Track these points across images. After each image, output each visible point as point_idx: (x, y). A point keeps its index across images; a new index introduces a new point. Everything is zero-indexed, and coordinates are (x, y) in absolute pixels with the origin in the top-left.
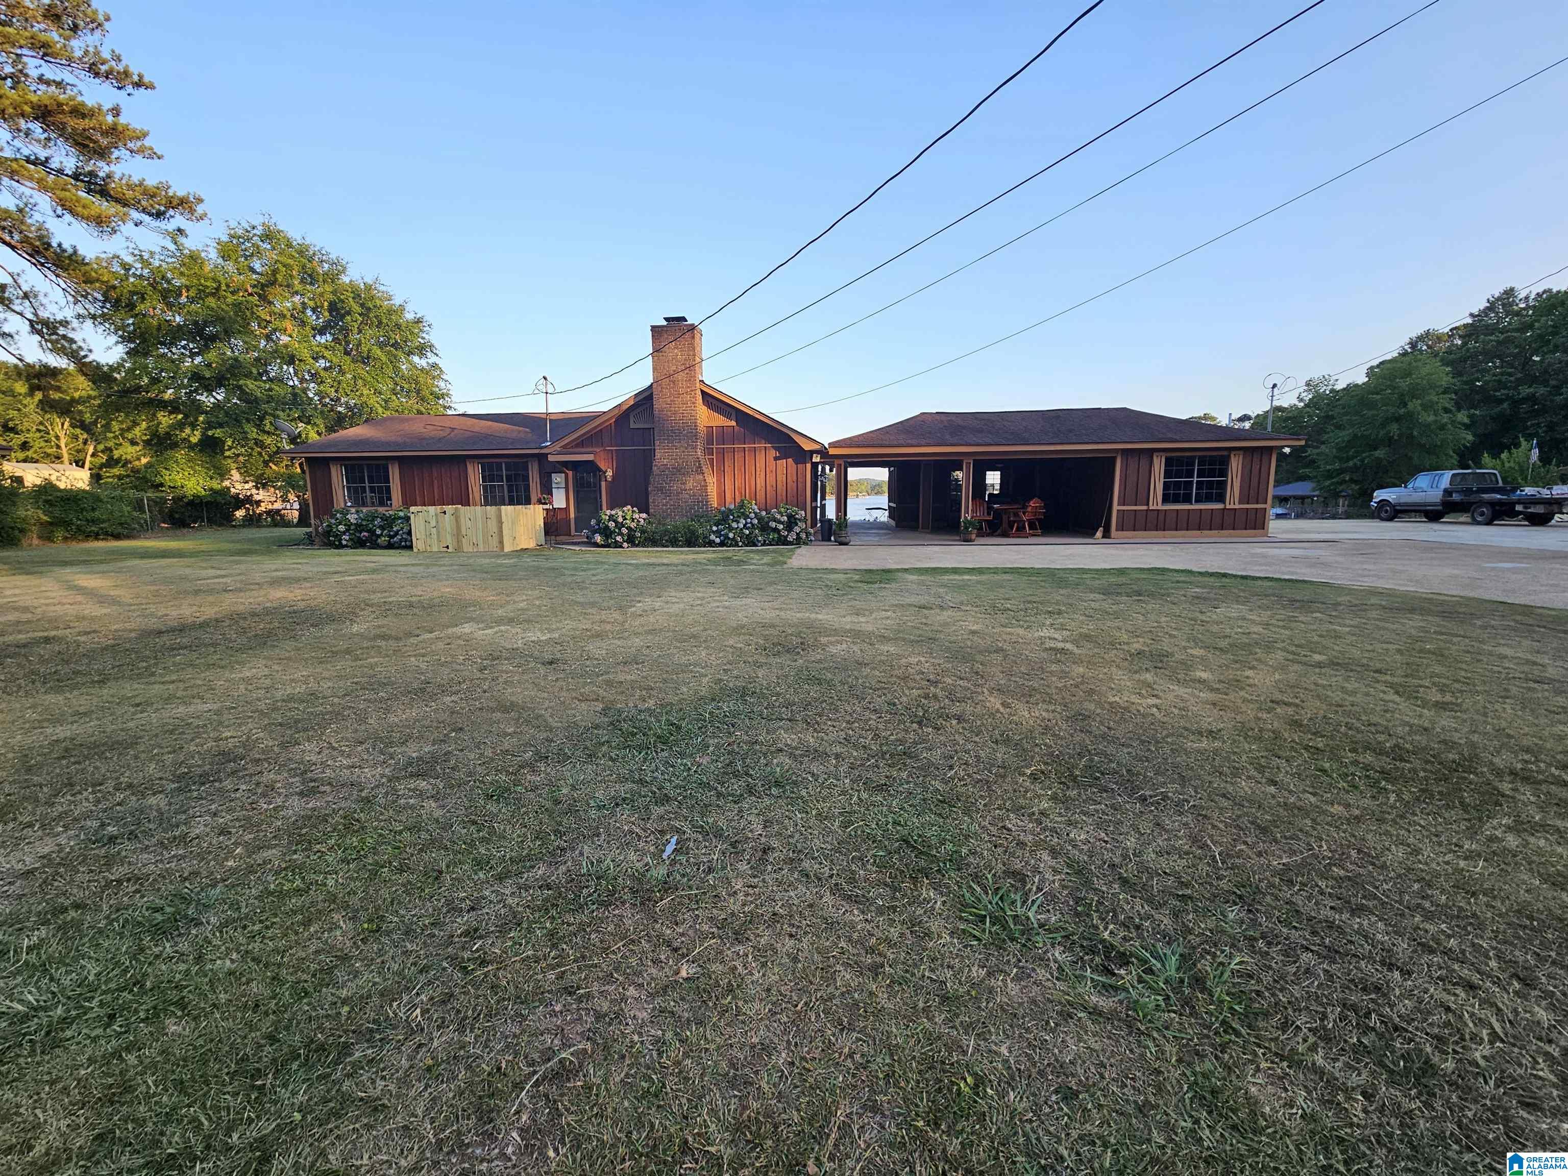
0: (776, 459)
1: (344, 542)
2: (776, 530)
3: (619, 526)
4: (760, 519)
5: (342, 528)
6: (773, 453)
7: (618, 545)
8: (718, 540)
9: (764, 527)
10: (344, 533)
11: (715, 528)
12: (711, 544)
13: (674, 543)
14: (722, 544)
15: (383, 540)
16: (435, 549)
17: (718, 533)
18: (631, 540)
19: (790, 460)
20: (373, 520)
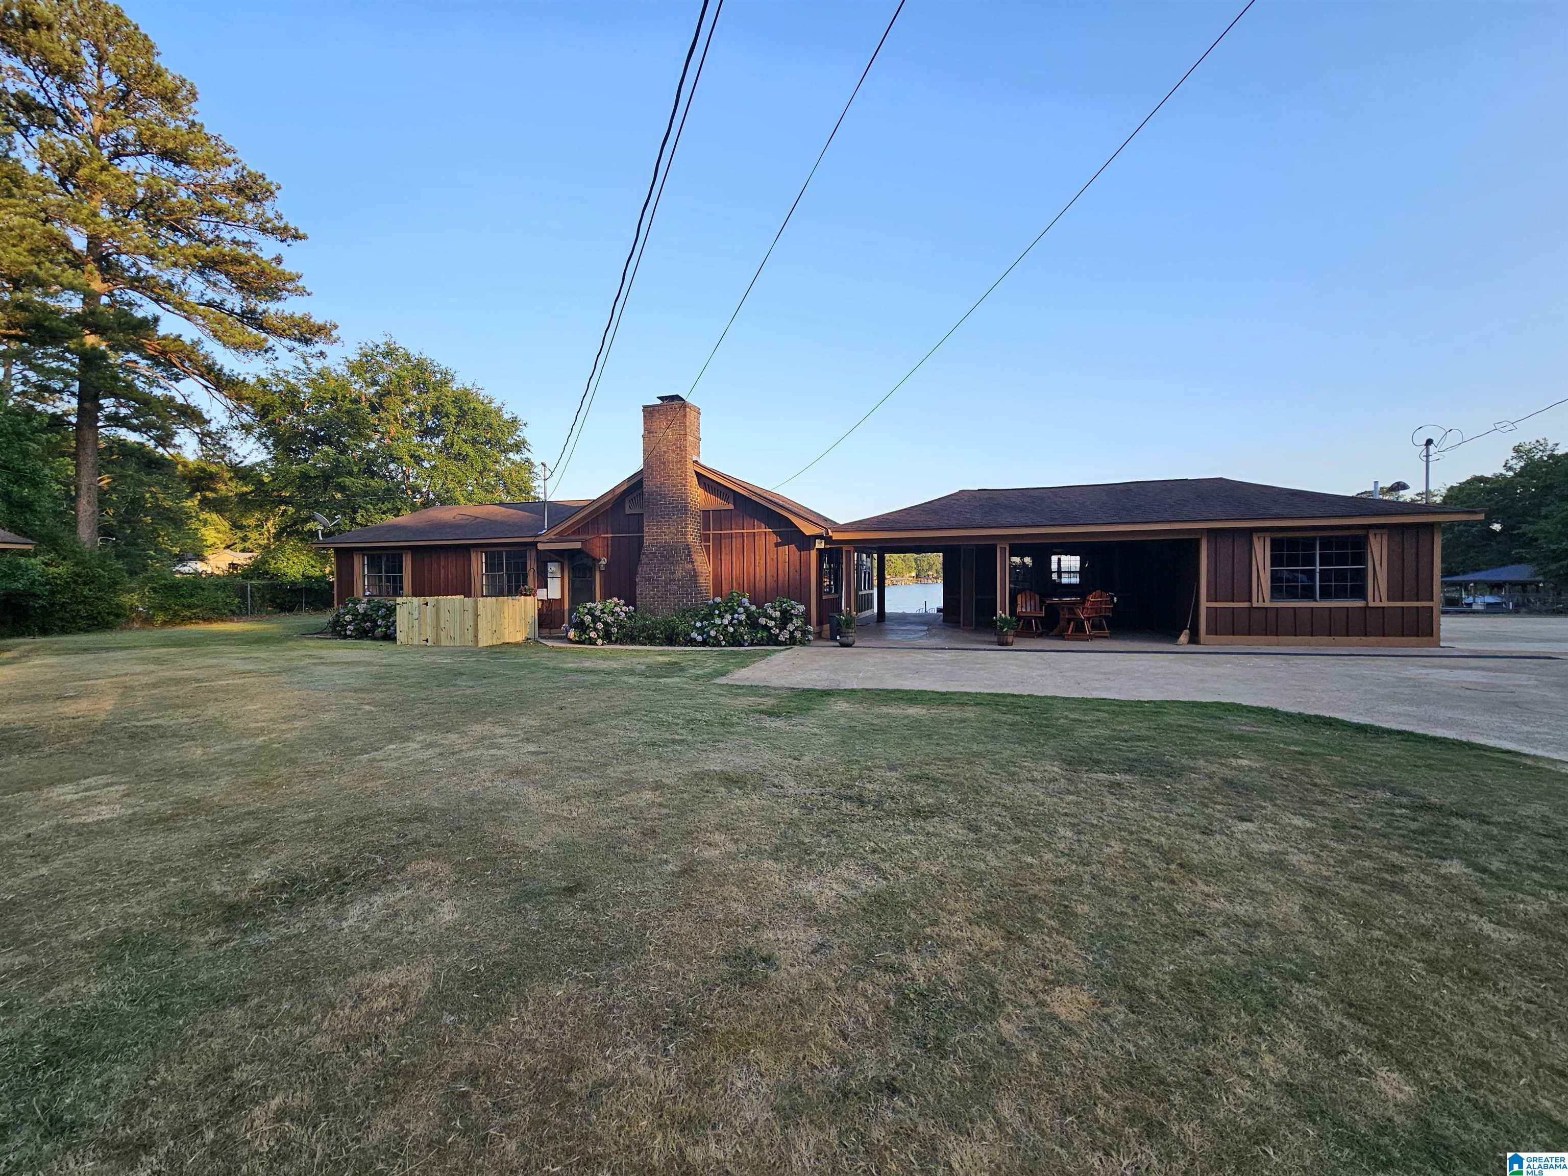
0: (777, 545)
1: (348, 633)
2: (766, 628)
3: (595, 619)
4: (749, 615)
5: (348, 618)
6: (774, 539)
7: (592, 642)
8: (699, 638)
9: (753, 623)
10: (350, 623)
11: (698, 624)
12: (692, 642)
13: (651, 640)
14: (704, 643)
15: (379, 631)
16: (416, 643)
17: (701, 631)
18: (607, 637)
19: (793, 546)
20: (378, 610)
